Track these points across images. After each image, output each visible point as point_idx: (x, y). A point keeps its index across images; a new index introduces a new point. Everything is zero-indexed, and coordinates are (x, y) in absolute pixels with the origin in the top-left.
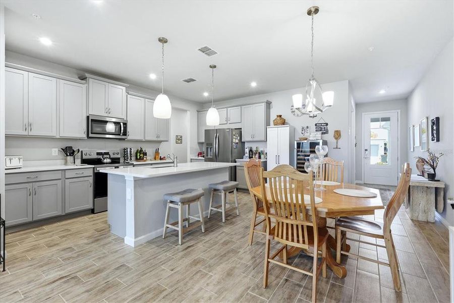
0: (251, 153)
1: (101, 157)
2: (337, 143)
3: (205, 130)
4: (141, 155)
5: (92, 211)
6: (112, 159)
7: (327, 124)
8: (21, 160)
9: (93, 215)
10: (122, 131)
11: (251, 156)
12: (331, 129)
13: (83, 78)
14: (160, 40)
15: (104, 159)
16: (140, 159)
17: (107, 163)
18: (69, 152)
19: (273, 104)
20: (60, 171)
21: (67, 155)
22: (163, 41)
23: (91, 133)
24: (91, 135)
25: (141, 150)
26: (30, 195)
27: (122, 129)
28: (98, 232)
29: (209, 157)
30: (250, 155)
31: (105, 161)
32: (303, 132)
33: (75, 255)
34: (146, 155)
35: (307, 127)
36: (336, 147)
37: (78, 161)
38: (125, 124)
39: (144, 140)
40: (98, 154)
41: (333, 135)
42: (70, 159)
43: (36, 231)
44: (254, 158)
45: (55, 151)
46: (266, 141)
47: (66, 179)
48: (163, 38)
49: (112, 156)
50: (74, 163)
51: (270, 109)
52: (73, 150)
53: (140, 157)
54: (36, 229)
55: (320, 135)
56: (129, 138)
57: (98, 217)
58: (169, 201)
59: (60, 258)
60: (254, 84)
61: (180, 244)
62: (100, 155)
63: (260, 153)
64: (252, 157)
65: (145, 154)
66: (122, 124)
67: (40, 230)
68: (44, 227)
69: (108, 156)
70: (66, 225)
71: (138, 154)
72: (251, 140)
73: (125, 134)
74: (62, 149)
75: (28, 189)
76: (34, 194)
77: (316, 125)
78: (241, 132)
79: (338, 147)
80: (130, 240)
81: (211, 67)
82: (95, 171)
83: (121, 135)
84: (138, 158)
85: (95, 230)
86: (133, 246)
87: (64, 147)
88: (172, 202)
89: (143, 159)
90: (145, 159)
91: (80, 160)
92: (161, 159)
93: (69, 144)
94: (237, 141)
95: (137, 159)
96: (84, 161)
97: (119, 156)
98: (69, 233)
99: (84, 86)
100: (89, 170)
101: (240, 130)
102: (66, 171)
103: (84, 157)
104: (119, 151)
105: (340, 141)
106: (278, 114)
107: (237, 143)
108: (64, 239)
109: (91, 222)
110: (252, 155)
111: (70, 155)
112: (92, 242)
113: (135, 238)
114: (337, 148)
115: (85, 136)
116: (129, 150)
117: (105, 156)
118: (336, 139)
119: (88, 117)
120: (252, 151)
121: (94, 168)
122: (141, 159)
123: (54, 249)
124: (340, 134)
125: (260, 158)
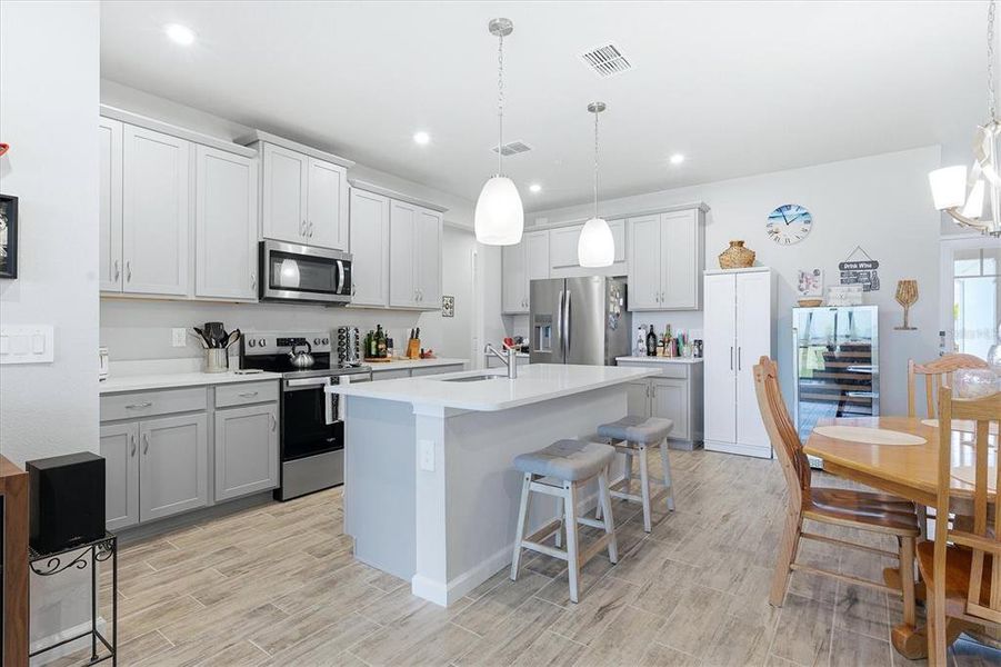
0: (651, 341)
1: (287, 350)
2: (906, 314)
3: (531, 281)
4: (380, 347)
5: (278, 495)
6: (315, 356)
7: (875, 265)
8: (106, 358)
9: (279, 507)
10: (341, 284)
11: (652, 349)
12: (888, 279)
13: (250, 143)
14: (494, 27)
15: (297, 355)
16: (377, 356)
17: (303, 368)
18: (213, 335)
19: (714, 213)
20: (204, 389)
21: (210, 346)
22: (500, 28)
23: (271, 288)
24: (269, 293)
25: (379, 334)
26: (133, 454)
27: (342, 277)
28: (320, 556)
29: (541, 350)
30: (648, 345)
31: (300, 361)
32: (804, 285)
33: (294, 632)
34: (392, 347)
35: (816, 273)
36: (902, 325)
37: (235, 361)
38: (347, 264)
39: (387, 307)
40: (281, 342)
41: (895, 292)
42: (217, 355)
43: (151, 551)
44: (659, 354)
45: (180, 336)
46: (701, 308)
47: (219, 409)
48: (501, 19)
49: (315, 349)
50: (228, 366)
51: (705, 225)
52: (225, 333)
53: (378, 350)
54: (150, 546)
55: (860, 294)
56: (354, 299)
57: (295, 510)
58: (528, 475)
59: (257, 640)
60: (677, 159)
61: (575, 599)
62: (287, 345)
63: (677, 342)
64: (655, 354)
65: (389, 343)
66: (340, 263)
67: (162, 547)
68: (168, 540)
69: (305, 348)
70: (223, 533)
71: (374, 343)
72: (656, 306)
73: (347, 291)
74: (196, 329)
75: (129, 437)
76: (142, 450)
77: (842, 266)
78: (626, 285)
79: (909, 325)
80: (431, 586)
81: (591, 109)
82: (286, 389)
83: (339, 292)
84: (373, 352)
85: (310, 550)
86: (445, 605)
87: (201, 324)
88: (536, 477)
89: (385, 356)
90: (389, 355)
91: (238, 358)
92: (423, 356)
93: (213, 317)
94: (617, 310)
95: (368, 355)
96: (248, 362)
97: (327, 348)
98: (242, 559)
99: (253, 163)
100: (267, 385)
101: (623, 281)
102: (217, 388)
103: (249, 351)
104: (328, 336)
105: (914, 310)
106: (736, 239)
107: (618, 315)
108: (238, 578)
109: (281, 526)
110: (655, 345)
111: (217, 347)
112: (322, 591)
113: (448, 581)
114: (906, 327)
115: (253, 294)
116: (352, 333)
117: (298, 349)
118: (904, 303)
119: (261, 246)
120: (654, 337)
121: (281, 380)
122: (380, 355)
123: (227, 609)
124: (916, 292)
125: (678, 354)
